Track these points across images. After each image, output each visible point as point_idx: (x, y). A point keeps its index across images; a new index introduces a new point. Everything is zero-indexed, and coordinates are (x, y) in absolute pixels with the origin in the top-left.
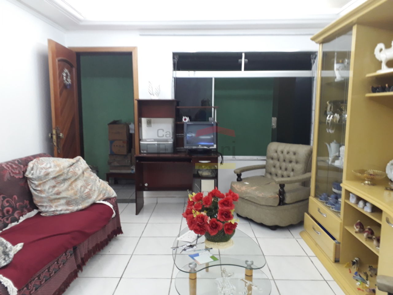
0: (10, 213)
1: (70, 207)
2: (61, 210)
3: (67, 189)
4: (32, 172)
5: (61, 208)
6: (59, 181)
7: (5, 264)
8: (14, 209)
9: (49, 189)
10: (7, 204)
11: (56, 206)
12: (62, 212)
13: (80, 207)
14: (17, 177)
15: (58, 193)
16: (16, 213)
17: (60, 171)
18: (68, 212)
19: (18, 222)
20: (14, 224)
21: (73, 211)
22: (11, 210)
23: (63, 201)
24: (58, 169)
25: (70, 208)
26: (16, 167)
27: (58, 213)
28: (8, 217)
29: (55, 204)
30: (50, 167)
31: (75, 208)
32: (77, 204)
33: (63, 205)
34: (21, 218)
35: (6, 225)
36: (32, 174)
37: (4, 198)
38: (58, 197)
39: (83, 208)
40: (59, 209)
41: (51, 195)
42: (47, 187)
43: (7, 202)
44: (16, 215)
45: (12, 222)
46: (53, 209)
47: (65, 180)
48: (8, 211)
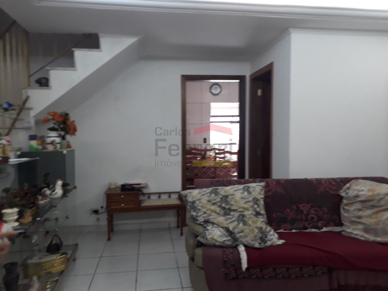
0: (315, 220)
1: (366, 234)
2: (356, 235)
3: (369, 216)
4: (348, 191)
5: (356, 232)
6: (366, 206)
7: (258, 247)
8: (320, 219)
9: (354, 210)
10: (314, 213)
11: (354, 229)
12: (357, 237)
13: (379, 239)
14: (332, 192)
15: (360, 217)
16: (321, 222)
17: (371, 196)
18: (362, 239)
19: (319, 230)
20: (313, 230)
21: (369, 241)
22: (316, 218)
23: (361, 227)
24: (370, 194)
25: (366, 236)
26: (336, 184)
27: (353, 236)
28: (311, 222)
29: (354, 227)
30: (362, 190)
31: (371, 238)
32: (376, 234)
33: (360, 230)
34: (324, 228)
35: (307, 229)
36: (347, 194)
37: (312, 207)
38: (358, 220)
39: (382, 242)
40: (355, 232)
41: (352, 217)
42: (352, 208)
43: (315, 210)
44: (320, 224)
45: (312, 228)
46: (349, 231)
47: (373, 207)
48: (312, 218)
